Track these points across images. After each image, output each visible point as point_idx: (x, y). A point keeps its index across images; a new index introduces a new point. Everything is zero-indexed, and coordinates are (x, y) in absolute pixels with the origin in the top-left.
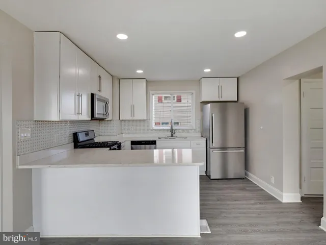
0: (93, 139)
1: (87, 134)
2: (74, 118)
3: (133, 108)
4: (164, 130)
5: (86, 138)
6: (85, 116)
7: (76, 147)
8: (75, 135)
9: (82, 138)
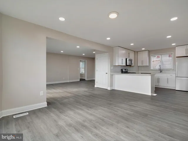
0: (127, 71)
1: (125, 70)
2: (121, 65)
3: (142, 62)
4: (157, 70)
5: (125, 71)
6: (124, 64)
7: (122, 73)
8: (122, 70)
9: (124, 70)
